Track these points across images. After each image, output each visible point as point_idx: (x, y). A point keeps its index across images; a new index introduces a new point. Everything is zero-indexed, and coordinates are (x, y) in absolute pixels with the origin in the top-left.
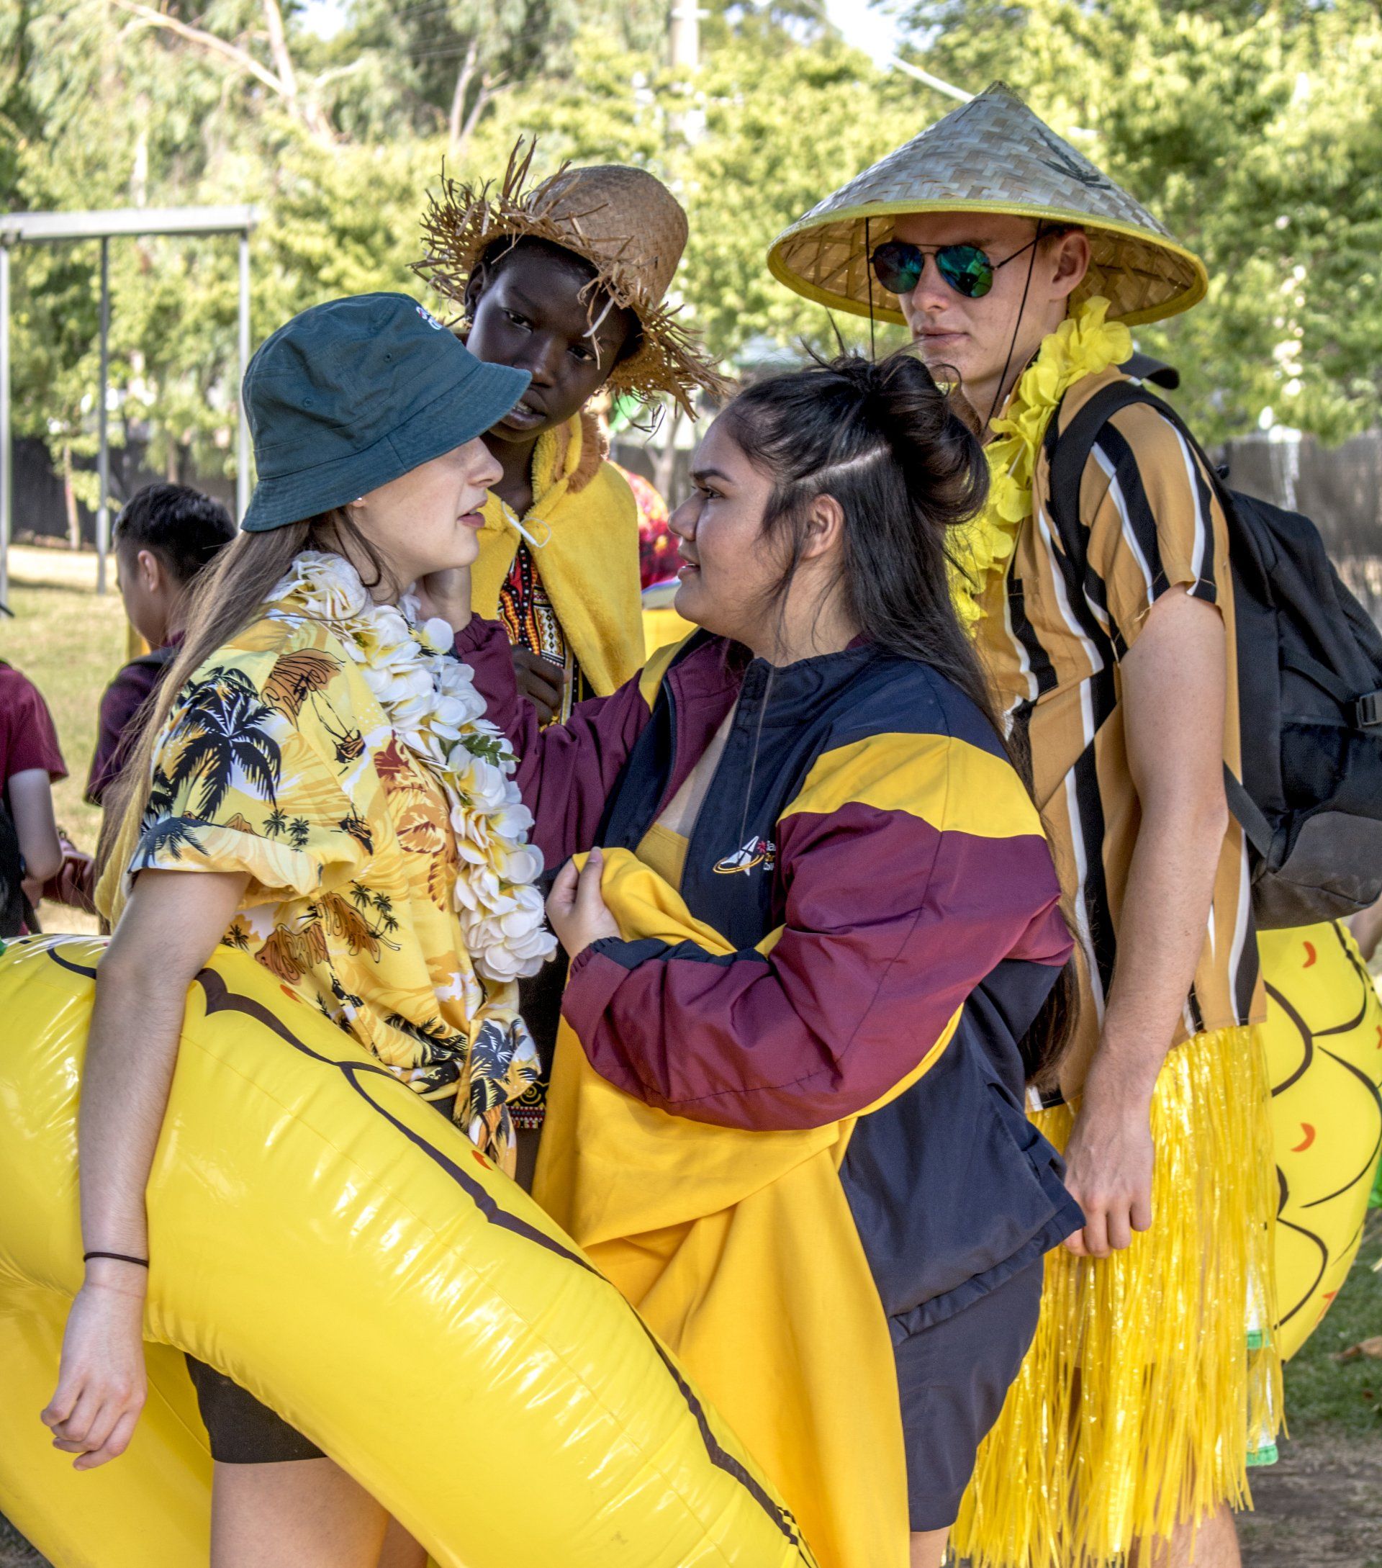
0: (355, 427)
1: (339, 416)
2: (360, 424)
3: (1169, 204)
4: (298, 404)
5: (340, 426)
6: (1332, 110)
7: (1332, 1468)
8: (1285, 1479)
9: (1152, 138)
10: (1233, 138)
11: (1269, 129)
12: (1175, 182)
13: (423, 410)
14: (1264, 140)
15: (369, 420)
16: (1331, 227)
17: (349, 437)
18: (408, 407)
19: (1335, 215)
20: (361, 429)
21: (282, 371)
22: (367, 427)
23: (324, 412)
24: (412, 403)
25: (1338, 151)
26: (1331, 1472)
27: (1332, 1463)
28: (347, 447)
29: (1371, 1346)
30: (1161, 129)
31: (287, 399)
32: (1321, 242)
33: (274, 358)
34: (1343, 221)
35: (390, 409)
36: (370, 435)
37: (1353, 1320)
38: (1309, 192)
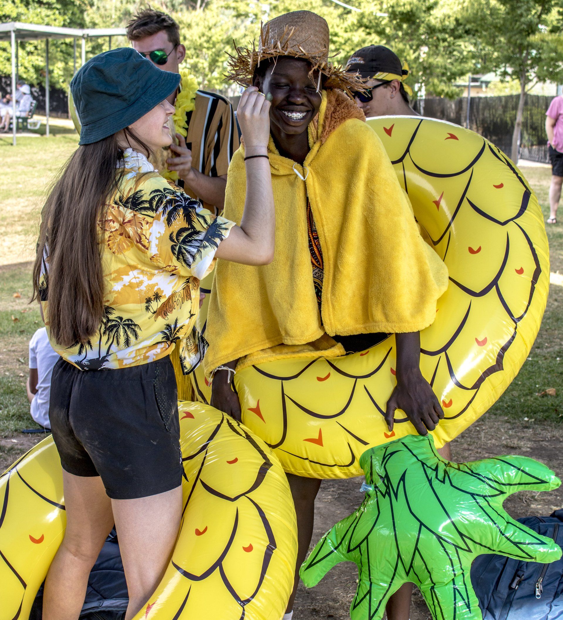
0: (127, 96)
1: (120, 92)
2: (129, 94)
3: (404, 32)
4: (103, 90)
5: (121, 96)
6: (449, 7)
7: (554, 438)
8: (541, 443)
9: (402, 13)
10: (423, 15)
11: (432, 12)
12: (405, 26)
13: (150, 86)
14: (431, 15)
15: (132, 93)
16: (448, 40)
17: (125, 100)
18: (144, 86)
19: (450, 36)
20: (129, 96)
21: (94, 79)
22: (132, 95)
23: (114, 92)
24: (146, 84)
25: (452, 19)
26: (554, 440)
27: (554, 437)
28: (125, 104)
29: (549, 391)
30: (405, 11)
31: (99, 89)
32: (446, 44)
33: (89, 74)
34: (452, 38)
35: (138, 87)
36: (133, 98)
37: (539, 380)
38: (444, 30)
